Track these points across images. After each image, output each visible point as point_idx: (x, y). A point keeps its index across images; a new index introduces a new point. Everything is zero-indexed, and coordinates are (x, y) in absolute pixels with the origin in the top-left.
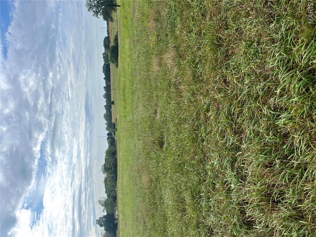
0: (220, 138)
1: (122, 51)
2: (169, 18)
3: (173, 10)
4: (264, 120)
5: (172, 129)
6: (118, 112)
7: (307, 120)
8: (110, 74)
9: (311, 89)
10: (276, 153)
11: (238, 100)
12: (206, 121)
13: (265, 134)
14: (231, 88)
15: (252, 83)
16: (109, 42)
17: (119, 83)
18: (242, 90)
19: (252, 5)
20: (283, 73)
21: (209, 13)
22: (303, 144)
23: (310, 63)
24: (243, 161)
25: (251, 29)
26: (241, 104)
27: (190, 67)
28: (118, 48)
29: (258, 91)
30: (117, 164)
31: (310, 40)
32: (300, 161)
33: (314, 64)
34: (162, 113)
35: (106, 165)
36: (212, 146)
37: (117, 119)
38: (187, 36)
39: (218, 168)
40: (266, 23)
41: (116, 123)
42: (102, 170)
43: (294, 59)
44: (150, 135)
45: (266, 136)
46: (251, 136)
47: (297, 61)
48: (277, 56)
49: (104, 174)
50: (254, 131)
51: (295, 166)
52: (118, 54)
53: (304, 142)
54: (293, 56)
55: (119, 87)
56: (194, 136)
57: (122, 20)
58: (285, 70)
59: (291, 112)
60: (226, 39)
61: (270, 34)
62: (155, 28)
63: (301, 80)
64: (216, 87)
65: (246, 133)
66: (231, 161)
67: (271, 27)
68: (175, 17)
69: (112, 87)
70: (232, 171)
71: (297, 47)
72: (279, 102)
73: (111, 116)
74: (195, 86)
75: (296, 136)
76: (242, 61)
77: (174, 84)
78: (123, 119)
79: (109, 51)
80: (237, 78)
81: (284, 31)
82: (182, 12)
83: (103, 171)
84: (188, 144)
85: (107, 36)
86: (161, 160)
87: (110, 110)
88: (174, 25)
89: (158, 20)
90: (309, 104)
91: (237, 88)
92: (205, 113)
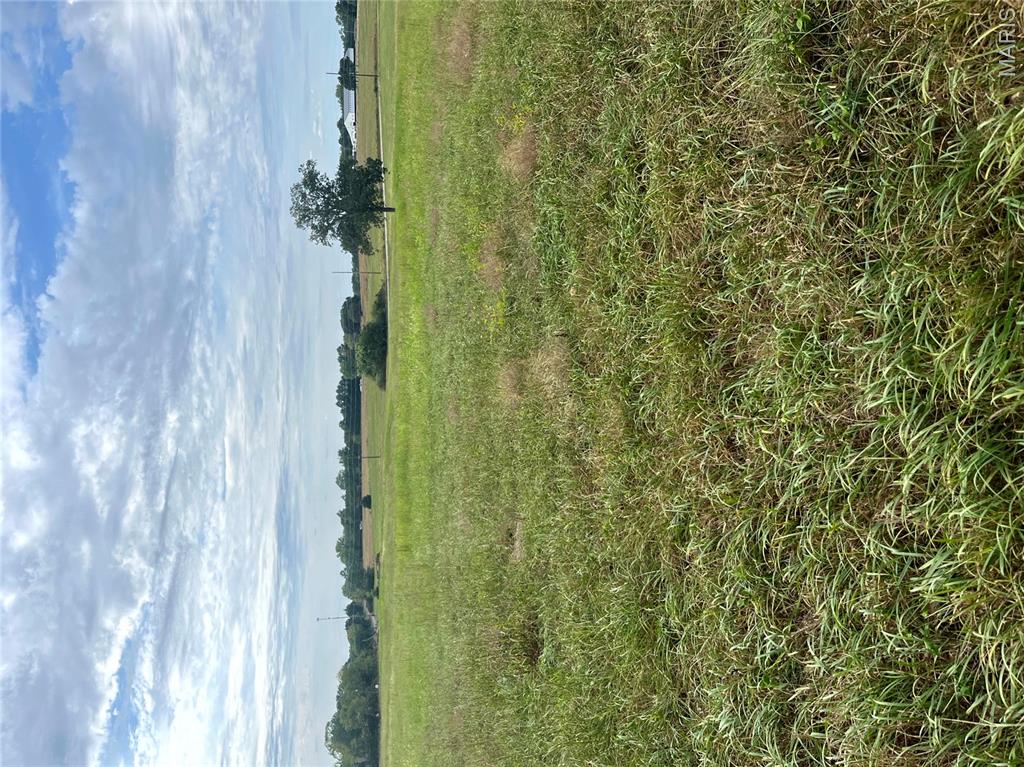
0: (729, 634)
1: (400, 340)
2: (542, 251)
3: (553, 228)
4: (870, 578)
5: (567, 599)
6: (385, 532)
7: (1012, 580)
8: (359, 411)
9: (1010, 482)
10: (927, 694)
11: (777, 508)
12: (680, 574)
13: (879, 625)
14: (752, 466)
15: (818, 454)
16: (358, 312)
17: (389, 437)
18: (788, 476)
19: (792, 226)
20: (912, 428)
21: (663, 242)
22: (1008, 664)
23: (993, 399)
24: (816, 718)
25: (794, 291)
26: (789, 519)
27: (615, 398)
28: (386, 328)
29: (839, 481)
30: (379, 718)
31: (984, 329)
32: (1008, 722)
33: (1005, 404)
34: (530, 540)
35: (341, 721)
36: (705, 661)
37: (378, 555)
38: (602, 303)
39: (734, 744)
40: (839, 275)
41: (376, 569)
42: (327, 740)
43: (940, 386)
44: (493, 615)
45: (885, 634)
46: (835, 628)
47: (952, 391)
48: (885, 373)
49: (333, 754)
50: (842, 612)
51: (993, 738)
52: (386, 348)
53: (1013, 655)
54: (937, 376)
55: (389, 451)
56: (643, 622)
57: (400, 252)
58: (917, 417)
59: (957, 551)
60: (722, 317)
61: (857, 310)
62: (502, 277)
63: (974, 450)
64: (703, 463)
65: (817, 617)
66: (777, 718)
67: (857, 289)
68: (561, 250)
69: (364, 453)
70: (783, 757)
71: (944, 351)
72: (910, 518)
73: (359, 547)
74: (635, 456)
75: (982, 637)
76: (777, 384)
77: (568, 448)
78: (400, 556)
79: (357, 340)
80: (770, 436)
81: (896, 302)
82: (581, 235)
83: (330, 743)
84: (625, 651)
85: (352, 295)
86: (533, 706)
87: (358, 525)
88: (558, 270)
89: (509, 255)
90: (1009, 530)
91: (773, 468)
92: (673, 547)
